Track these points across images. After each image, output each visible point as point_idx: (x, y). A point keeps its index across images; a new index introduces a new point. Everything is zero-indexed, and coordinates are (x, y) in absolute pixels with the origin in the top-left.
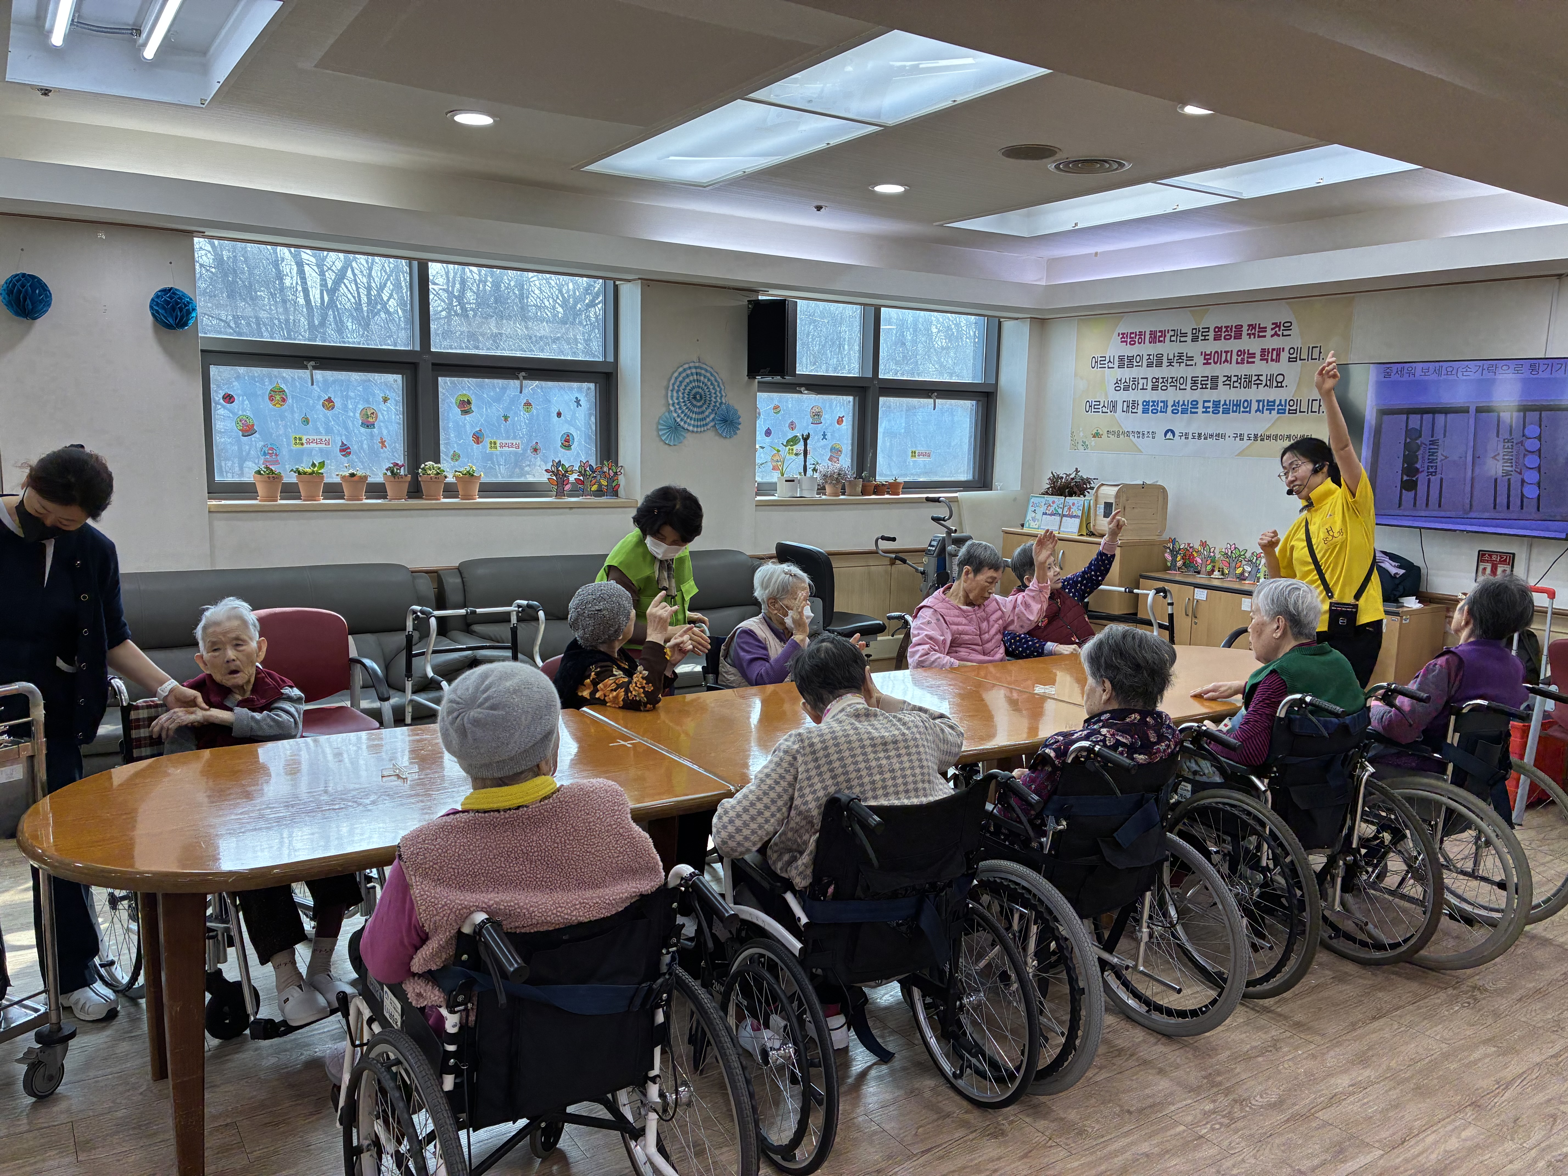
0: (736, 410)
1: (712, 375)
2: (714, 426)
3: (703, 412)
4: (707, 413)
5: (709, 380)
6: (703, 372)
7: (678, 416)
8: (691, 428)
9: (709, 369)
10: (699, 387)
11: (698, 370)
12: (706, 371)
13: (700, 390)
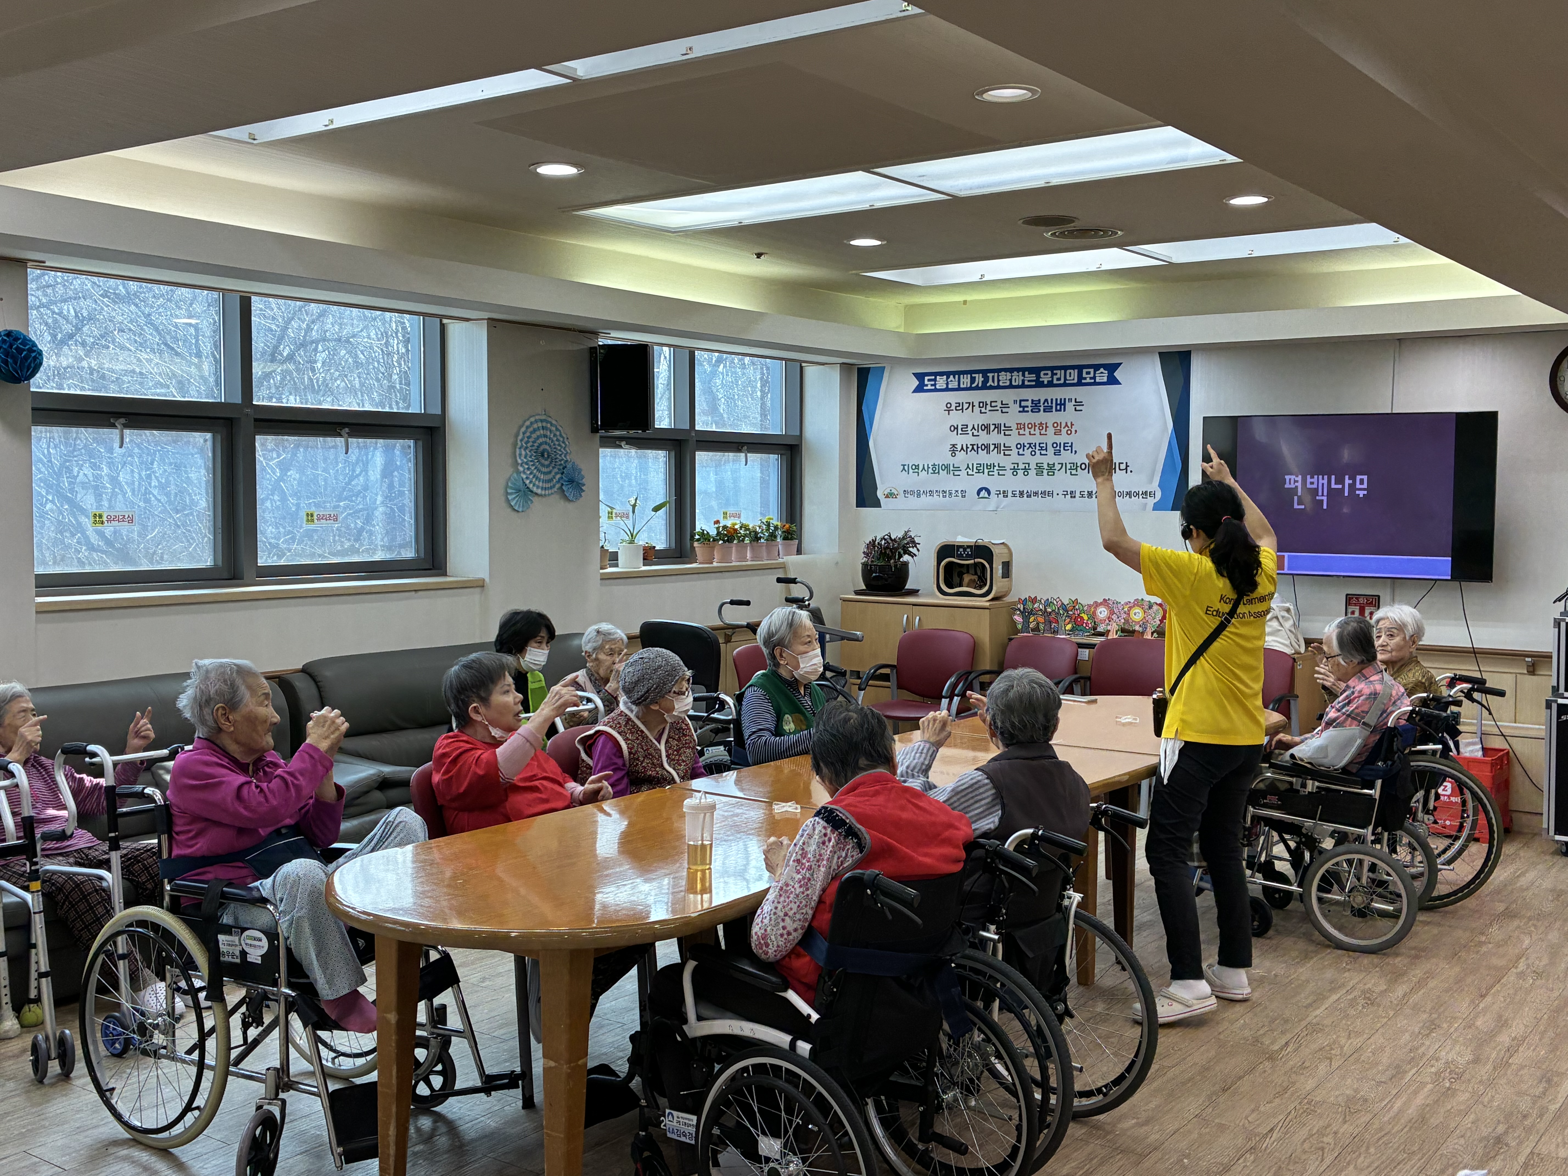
0: (580, 470)
1: (557, 429)
2: (561, 488)
3: (550, 472)
4: (553, 474)
5: (555, 435)
6: (549, 425)
7: (527, 478)
8: (539, 491)
9: (554, 422)
10: (546, 443)
11: (544, 424)
12: (552, 424)
13: (547, 447)
